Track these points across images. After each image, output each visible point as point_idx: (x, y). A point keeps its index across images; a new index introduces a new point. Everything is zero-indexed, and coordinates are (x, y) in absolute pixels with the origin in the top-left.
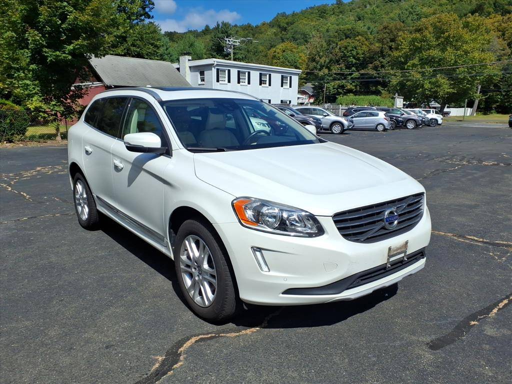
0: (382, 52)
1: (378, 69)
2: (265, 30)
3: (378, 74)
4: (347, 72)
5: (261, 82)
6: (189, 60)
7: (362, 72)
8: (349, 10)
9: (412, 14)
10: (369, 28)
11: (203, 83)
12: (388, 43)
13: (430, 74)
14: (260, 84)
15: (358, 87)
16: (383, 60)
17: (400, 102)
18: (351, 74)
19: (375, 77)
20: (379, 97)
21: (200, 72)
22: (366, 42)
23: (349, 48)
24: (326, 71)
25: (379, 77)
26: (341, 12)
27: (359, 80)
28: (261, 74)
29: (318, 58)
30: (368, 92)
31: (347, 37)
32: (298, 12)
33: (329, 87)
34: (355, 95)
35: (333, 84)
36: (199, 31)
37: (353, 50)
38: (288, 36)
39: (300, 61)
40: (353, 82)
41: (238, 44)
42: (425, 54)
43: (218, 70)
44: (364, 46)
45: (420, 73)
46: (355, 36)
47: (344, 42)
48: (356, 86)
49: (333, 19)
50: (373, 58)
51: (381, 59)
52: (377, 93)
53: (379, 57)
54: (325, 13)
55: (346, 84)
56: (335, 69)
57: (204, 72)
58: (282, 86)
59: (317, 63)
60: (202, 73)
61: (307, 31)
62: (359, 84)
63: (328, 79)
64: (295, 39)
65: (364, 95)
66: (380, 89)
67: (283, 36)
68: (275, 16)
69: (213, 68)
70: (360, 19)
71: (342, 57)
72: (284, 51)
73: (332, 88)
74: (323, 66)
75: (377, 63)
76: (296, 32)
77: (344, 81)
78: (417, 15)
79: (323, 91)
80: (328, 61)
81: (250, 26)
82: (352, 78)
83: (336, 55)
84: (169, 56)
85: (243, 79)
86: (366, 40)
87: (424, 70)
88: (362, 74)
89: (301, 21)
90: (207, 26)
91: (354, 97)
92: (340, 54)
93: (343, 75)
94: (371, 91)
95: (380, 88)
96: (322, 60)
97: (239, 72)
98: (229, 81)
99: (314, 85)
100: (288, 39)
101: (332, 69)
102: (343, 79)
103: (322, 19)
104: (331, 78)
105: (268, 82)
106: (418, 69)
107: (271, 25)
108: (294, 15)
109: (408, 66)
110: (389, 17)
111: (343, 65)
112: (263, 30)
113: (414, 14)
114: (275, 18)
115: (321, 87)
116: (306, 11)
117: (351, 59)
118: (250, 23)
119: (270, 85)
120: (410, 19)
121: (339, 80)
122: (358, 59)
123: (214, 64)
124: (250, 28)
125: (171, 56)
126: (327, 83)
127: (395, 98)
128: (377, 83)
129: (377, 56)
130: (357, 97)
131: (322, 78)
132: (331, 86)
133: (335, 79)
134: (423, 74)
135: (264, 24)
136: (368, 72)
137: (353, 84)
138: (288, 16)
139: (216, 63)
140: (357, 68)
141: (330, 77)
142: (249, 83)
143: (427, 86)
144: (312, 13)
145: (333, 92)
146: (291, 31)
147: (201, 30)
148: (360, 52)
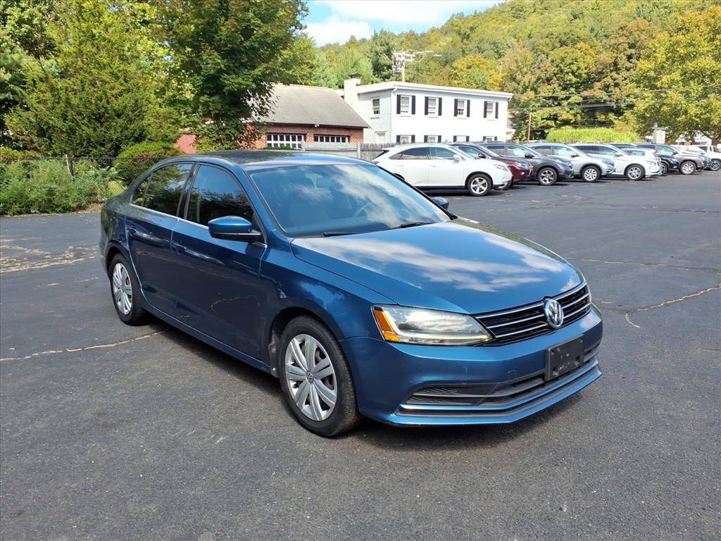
0: (615, 64)
1: (610, 89)
2: (436, 39)
3: (610, 96)
4: (562, 94)
5: (457, 112)
6: (357, 85)
7: (586, 93)
8: (559, 5)
9: (657, 7)
10: (592, 30)
11: (377, 115)
12: (625, 50)
13: (697, 94)
14: (456, 115)
15: (579, 116)
16: (617, 75)
17: (661, 135)
18: (567, 98)
19: (605, 101)
20: (610, 130)
21: (374, 101)
22: (591, 51)
23: (568, 61)
24: (531, 94)
25: (610, 101)
26: (546, 9)
27: (580, 107)
28: (456, 101)
29: (520, 76)
30: (594, 123)
31: (563, 44)
32: (482, 11)
33: (535, 118)
34: (576, 127)
35: (540, 112)
36: (341, 45)
37: (573, 64)
38: (470, 46)
39: (491, 81)
40: (571, 109)
41: (412, 60)
42: (690, 65)
43: (399, 97)
44: (588, 57)
45: (682, 93)
46: (574, 42)
47: (560, 52)
48: (575, 115)
49: (534, 18)
50: (602, 73)
51: (614, 74)
52: (608, 124)
53: (611, 71)
54: (521, 11)
55: (561, 112)
56: (545, 91)
57: (378, 100)
58: (485, 116)
59: (519, 84)
60: (376, 102)
61: (498, 37)
62: (579, 111)
63: (534, 106)
64: (480, 50)
65: (589, 127)
66: (612, 119)
67: (464, 47)
68: (449, 18)
69: (392, 94)
70: (575, 17)
71: (555, 75)
72: (469, 67)
73: (540, 118)
74: (528, 87)
75: (608, 80)
76: (481, 41)
77: (556, 108)
78: (666, 8)
79: (526, 124)
80: (534, 79)
81: (413, 35)
82: (569, 104)
83: (546, 71)
84: (326, 79)
85: (432, 108)
86: (591, 48)
87: (687, 88)
88: (585, 98)
89: (486, 24)
90: (353, 37)
91: (574, 130)
92: (553, 69)
93: (555, 98)
94: (599, 122)
95: (612, 116)
96: (526, 79)
97: (427, 99)
98: (413, 112)
99: (513, 114)
100: (470, 50)
101: (540, 92)
102: (557, 105)
103: (517, 20)
104: (538, 104)
105: (465, 112)
106: (679, 87)
107: (445, 31)
108: (476, 15)
109: (662, 84)
110: (621, 12)
111: (556, 85)
112: (432, 38)
113: (660, 7)
114: (449, 21)
115: (524, 117)
116: (493, 9)
117: (571, 77)
118: (413, 30)
119: (468, 115)
120: (654, 13)
121: (550, 106)
122: (579, 76)
123: (393, 89)
124: (413, 37)
125: (328, 80)
126: (533, 111)
127: (653, 130)
128: (608, 110)
129: (608, 71)
130: (578, 130)
131: (526, 105)
132: (538, 116)
133: (543, 106)
134: (687, 94)
135: (433, 31)
136: (595, 93)
137: (571, 112)
138: (467, 17)
139: (396, 88)
140: (577, 88)
141: (536, 102)
142: (440, 114)
143: (693, 110)
144: (503, 12)
145: (541, 123)
146: (475, 39)
147: (344, 43)
148: (582, 66)
